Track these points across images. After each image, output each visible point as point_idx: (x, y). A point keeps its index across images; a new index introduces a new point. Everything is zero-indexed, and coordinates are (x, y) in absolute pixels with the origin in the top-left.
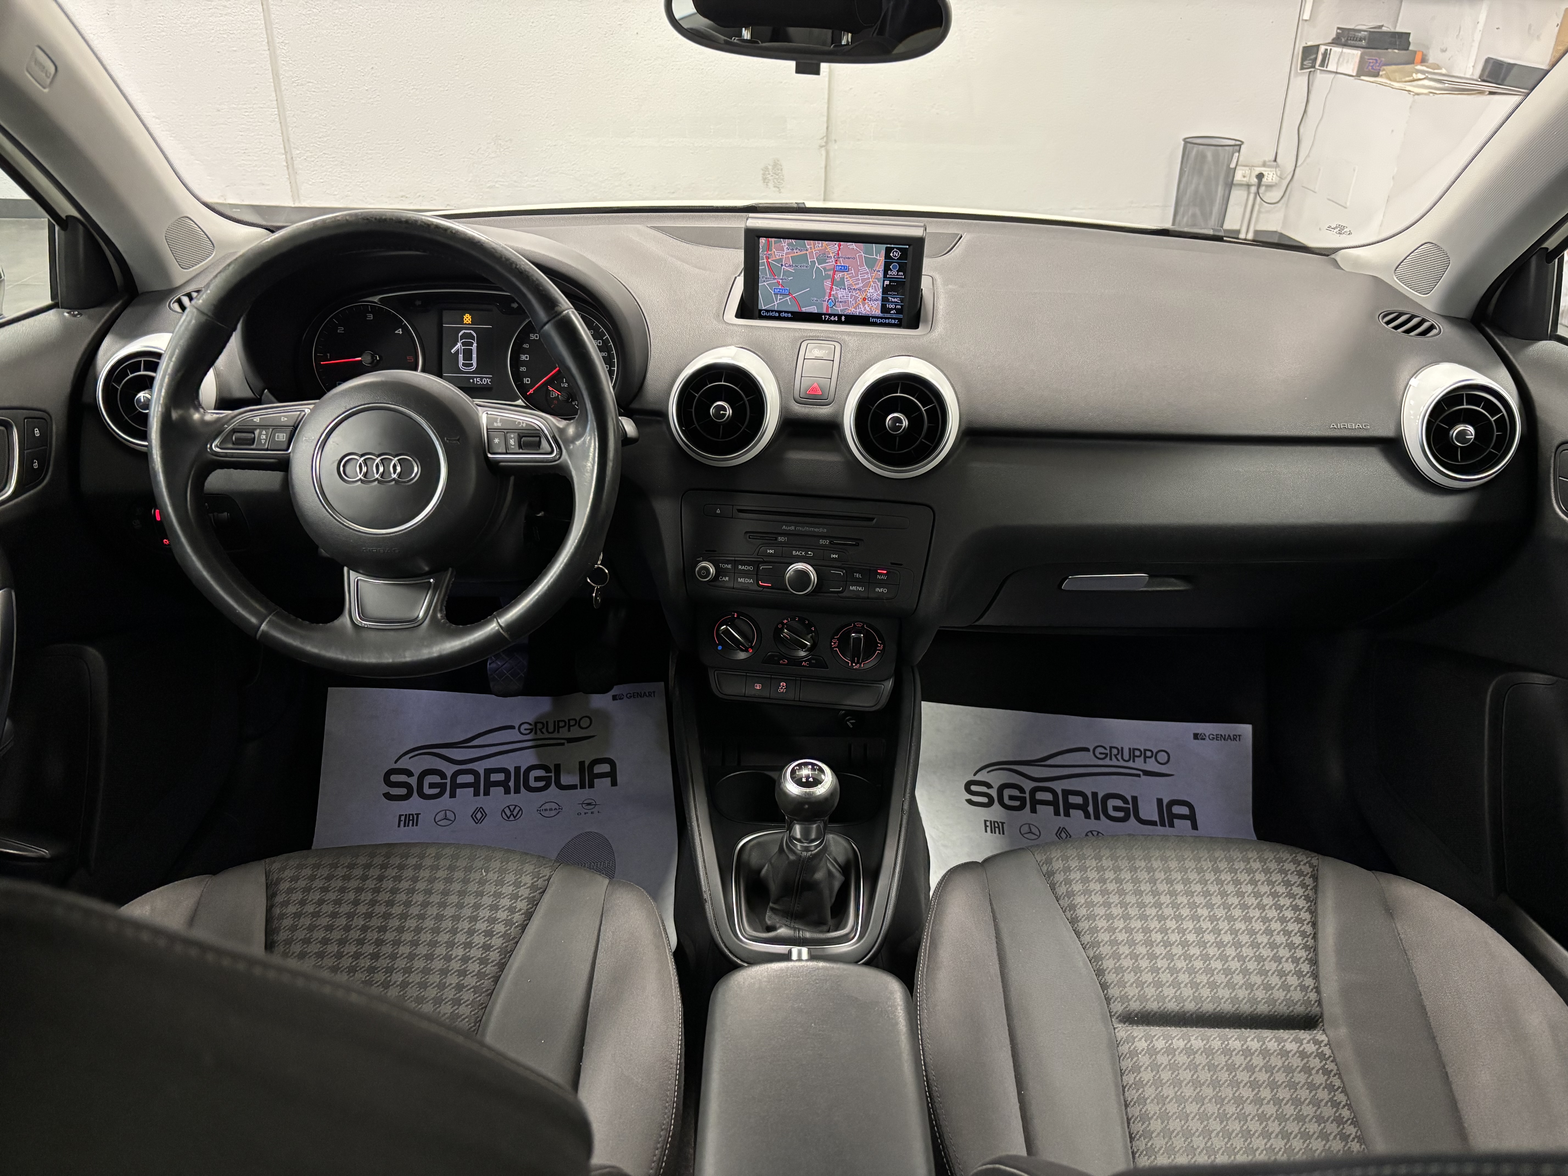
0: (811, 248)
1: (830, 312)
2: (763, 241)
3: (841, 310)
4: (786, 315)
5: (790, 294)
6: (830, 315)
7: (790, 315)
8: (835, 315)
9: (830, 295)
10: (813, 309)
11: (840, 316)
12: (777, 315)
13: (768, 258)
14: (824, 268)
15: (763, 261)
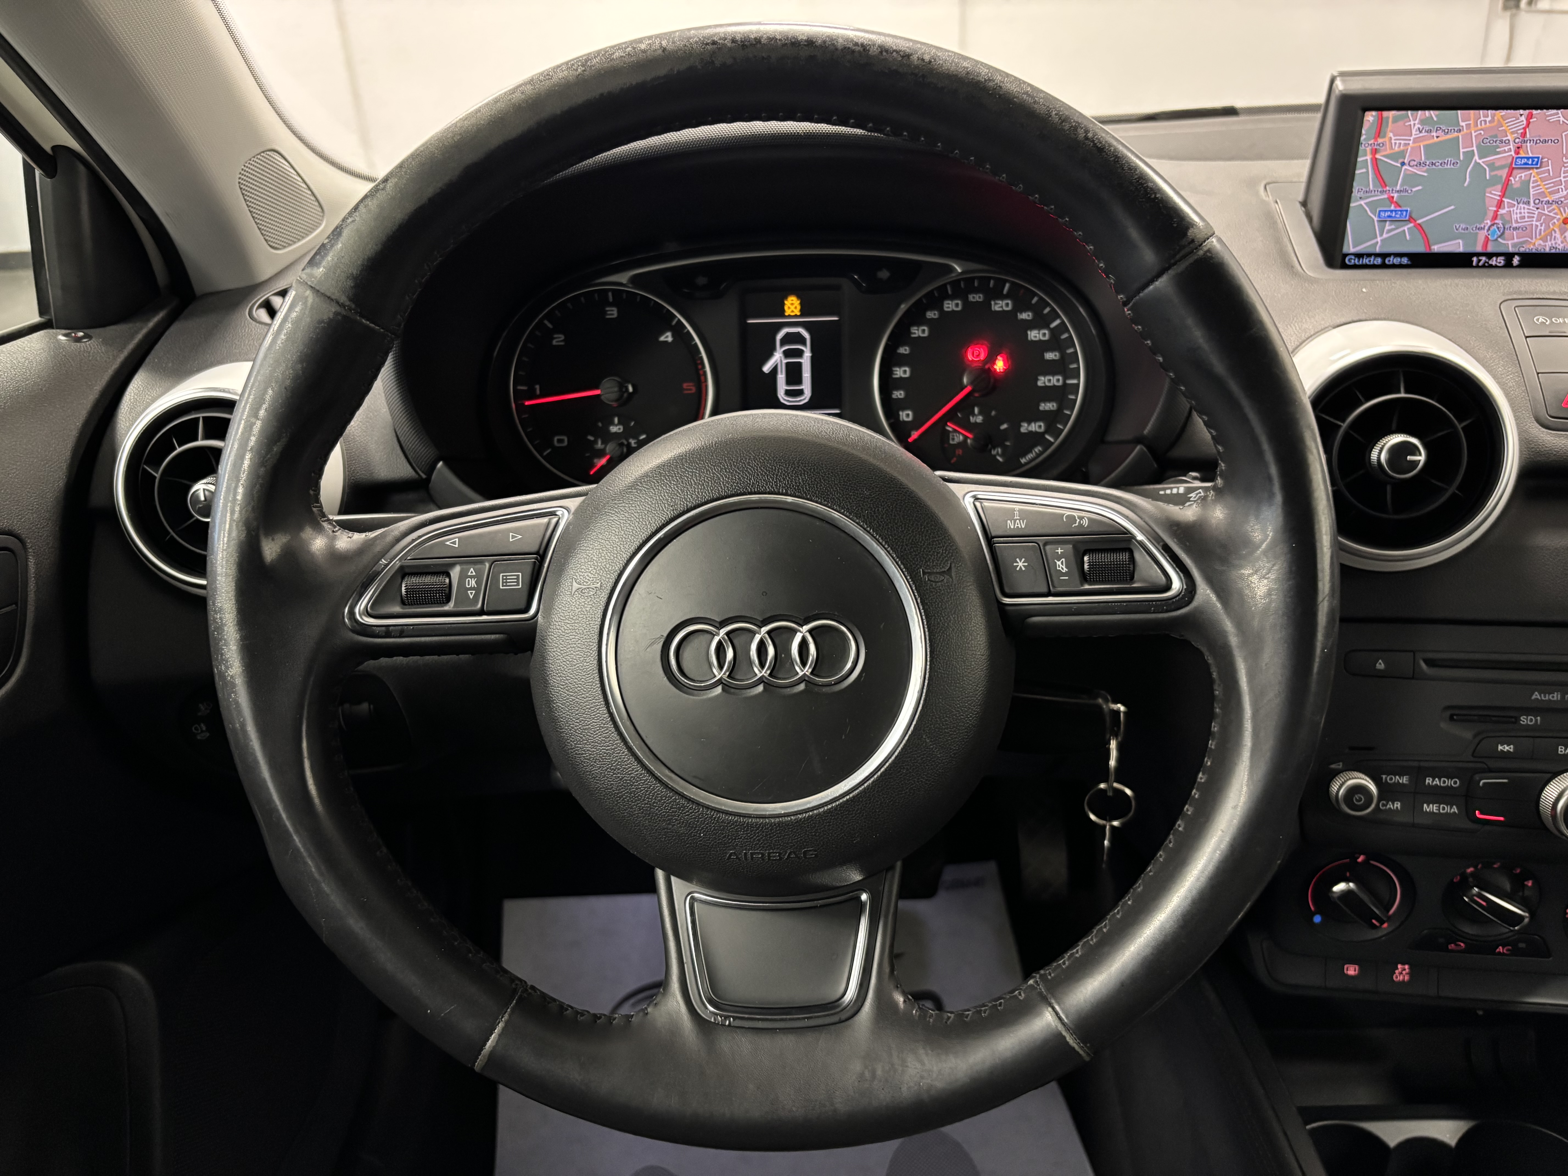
0: (1468, 126)
1: (1490, 249)
2: (1370, 117)
3: (1514, 245)
4: (1397, 261)
5: (1411, 219)
6: (1490, 256)
7: (1405, 261)
8: (1498, 255)
9: (1495, 217)
10: (1457, 246)
11: (1509, 257)
12: (1379, 261)
13: (1375, 152)
14: (1491, 165)
15: (1364, 158)
